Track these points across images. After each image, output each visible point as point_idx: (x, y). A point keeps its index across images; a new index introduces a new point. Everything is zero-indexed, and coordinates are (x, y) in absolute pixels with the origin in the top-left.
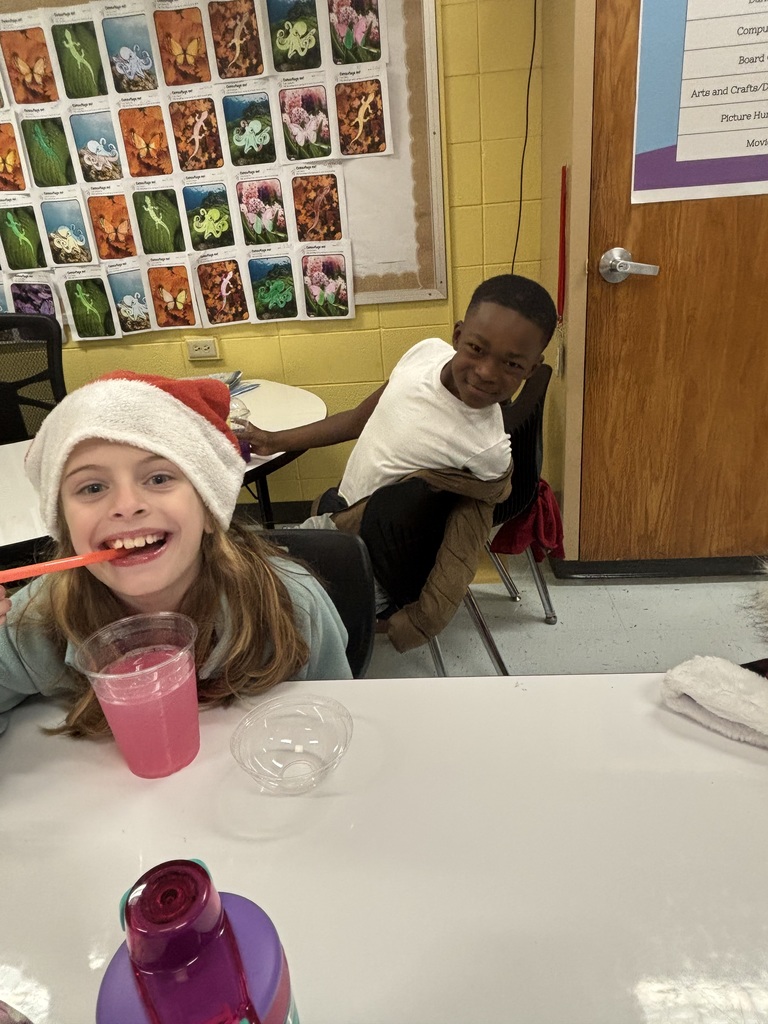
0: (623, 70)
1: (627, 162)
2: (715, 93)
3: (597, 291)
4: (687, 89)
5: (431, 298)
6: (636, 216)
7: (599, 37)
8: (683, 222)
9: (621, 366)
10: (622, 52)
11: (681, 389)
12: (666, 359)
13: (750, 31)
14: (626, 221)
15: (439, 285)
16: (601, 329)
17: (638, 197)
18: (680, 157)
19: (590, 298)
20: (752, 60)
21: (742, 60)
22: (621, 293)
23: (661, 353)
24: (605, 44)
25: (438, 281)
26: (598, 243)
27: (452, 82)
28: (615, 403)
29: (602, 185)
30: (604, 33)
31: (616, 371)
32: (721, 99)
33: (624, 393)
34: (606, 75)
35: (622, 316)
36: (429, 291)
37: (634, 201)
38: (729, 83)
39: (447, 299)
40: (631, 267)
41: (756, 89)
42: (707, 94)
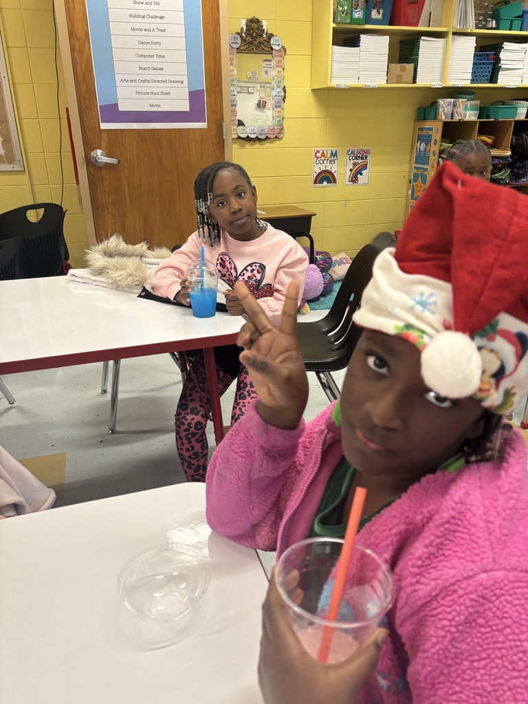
0: (86, 66)
1: (96, 109)
2: (131, 81)
3: (92, 170)
4: (118, 78)
5: (13, 169)
6: (104, 135)
7: (73, 49)
8: (127, 139)
9: (110, 207)
10: (84, 58)
11: (141, 220)
12: (131, 203)
13: (141, 56)
14: (100, 138)
15: (18, 162)
16: (97, 189)
17: (104, 126)
18: (121, 109)
19: (89, 174)
20: (145, 69)
21: (140, 68)
22: (104, 172)
23: (128, 202)
24: (76, 53)
25: (18, 160)
26: (89, 147)
27: (11, 50)
28: (110, 226)
29: (85, 119)
30: (74, 47)
31: (108, 209)
32: (133, 84)
33: (114, 221)
34: (78, 67)
35: (106, 183)
36: (13, 166)
37: (102, 128)
38: (137, 77)
39: (25, 170)
40: (105, 160)
41: (149, 82)
42: (128, 81)
